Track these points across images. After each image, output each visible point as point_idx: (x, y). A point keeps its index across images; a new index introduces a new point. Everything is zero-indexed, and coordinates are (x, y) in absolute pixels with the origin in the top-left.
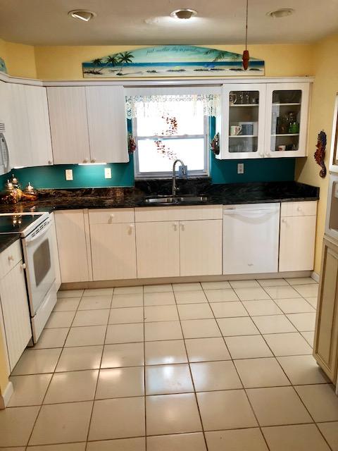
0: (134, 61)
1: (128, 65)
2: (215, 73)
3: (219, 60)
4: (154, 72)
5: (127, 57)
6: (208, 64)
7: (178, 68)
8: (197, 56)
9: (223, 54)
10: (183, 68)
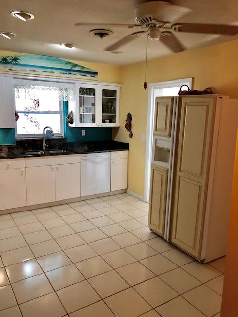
0: (21, 62)
1: (17, 64)
2: (71, 76)
3: (73, 69)
4: (34, 71)
5: (16, 59)
6: (67, 70)
7: (49, 70)
8: (60, 65)
9: (76, 65)
10: (52, 70)
